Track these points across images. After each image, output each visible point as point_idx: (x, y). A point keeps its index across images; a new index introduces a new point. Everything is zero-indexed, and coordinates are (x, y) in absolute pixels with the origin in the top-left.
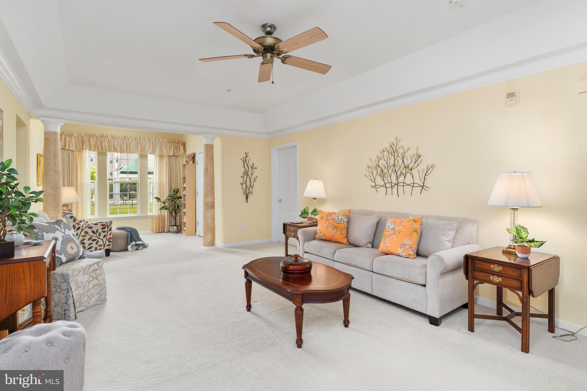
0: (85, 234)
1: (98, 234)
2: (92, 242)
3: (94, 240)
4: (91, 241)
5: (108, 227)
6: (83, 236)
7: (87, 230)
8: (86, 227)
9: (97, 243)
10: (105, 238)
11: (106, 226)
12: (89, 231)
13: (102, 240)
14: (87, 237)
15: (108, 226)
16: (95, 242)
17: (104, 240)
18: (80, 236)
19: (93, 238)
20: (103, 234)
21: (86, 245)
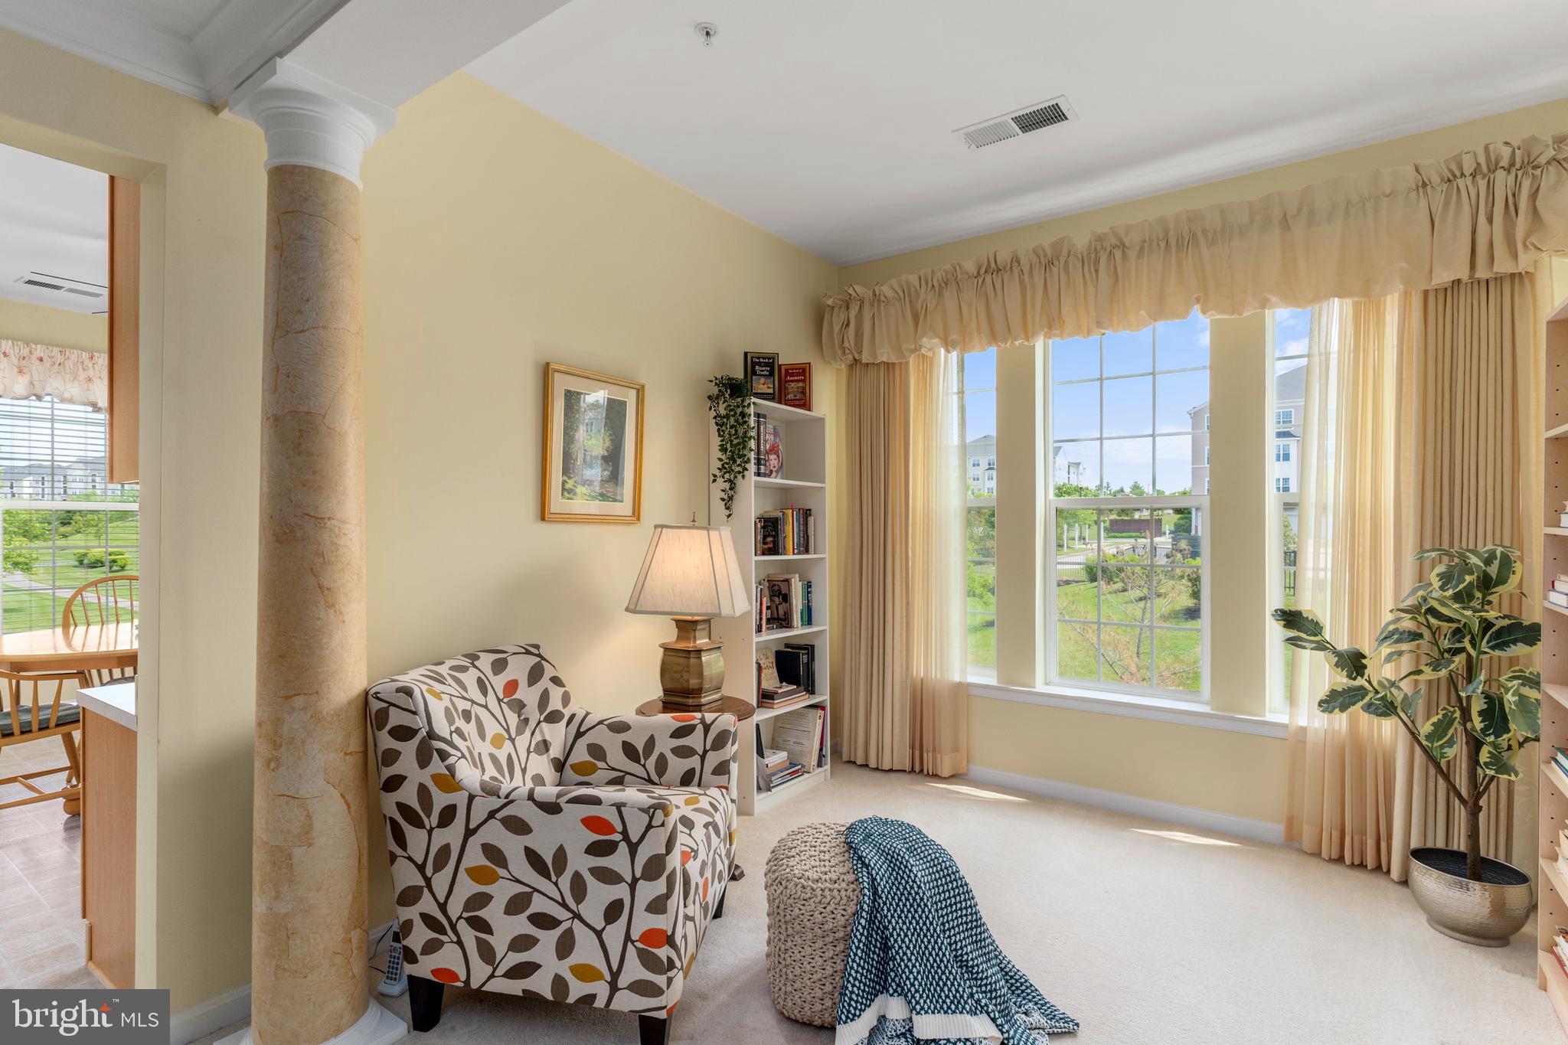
0: (489, 864)
1: (565, 882)
2: (531, 930)
3: (544, 921)
4: (520, 925)
5: (633, 849)
6: (478, 875)
7: (495, 833)
8: (492, 815)
9: (565, 946)
10: (619, 927)
11: (617, 837)
12: (512, 846)
13: (599, 934)
14: (502, 891)
15: (634, 839)
16: (548, 939)
17: (614, 935)
18: (462, 869)
19: (539, 905)
20: (599, 895)
21: (499, 942)
